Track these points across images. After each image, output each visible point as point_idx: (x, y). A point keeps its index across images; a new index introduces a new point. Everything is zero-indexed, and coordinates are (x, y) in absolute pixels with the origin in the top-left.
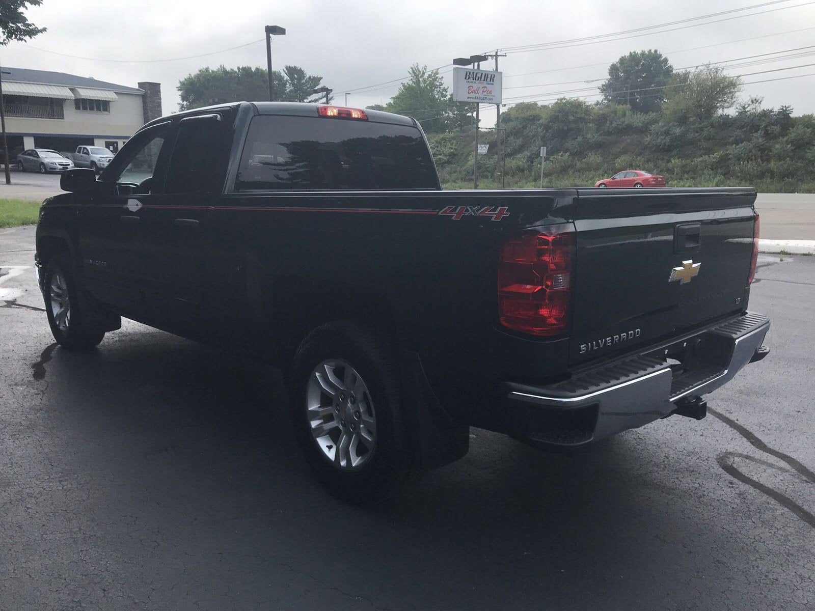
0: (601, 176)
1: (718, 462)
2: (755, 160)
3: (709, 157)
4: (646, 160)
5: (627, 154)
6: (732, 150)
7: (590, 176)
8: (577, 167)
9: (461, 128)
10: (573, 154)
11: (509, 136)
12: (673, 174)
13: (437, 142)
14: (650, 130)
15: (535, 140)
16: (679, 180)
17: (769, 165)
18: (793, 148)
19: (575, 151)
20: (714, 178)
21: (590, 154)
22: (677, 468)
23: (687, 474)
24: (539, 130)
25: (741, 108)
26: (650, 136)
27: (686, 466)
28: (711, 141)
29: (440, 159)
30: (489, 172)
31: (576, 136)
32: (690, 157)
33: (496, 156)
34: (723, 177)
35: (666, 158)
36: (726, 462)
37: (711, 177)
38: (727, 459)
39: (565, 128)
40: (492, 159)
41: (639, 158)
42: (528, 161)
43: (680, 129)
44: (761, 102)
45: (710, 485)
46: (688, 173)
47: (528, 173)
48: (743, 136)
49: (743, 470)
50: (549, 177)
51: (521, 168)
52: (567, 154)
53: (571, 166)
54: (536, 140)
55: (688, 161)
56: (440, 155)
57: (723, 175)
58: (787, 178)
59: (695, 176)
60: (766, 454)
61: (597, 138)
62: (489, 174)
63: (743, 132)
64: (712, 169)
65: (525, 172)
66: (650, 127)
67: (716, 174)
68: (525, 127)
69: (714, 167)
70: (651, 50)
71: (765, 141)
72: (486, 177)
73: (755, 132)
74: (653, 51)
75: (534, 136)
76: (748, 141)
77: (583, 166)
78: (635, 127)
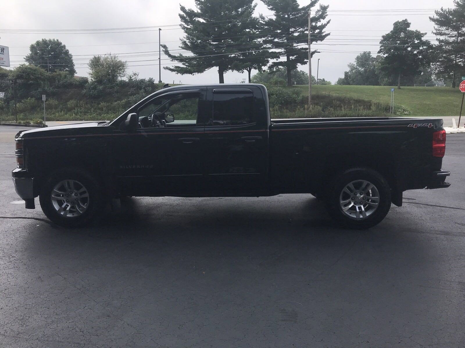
3: (121, 102)
4: (85, 103)
5: (73, 99)
19: (39, 97)
21: (49, 99)
25: (129, 77)
26: (85, 89)
28: (119, 94)
32: (110, 102)
35: (97, 102)
41: (81, 102)
43: (102, 86)
44: (138, 75)
46: (110, 110)
48: (135, 92)
52: (33, 99)
55: (110, 104)
63: (134, 89)
66: (84, 85)
70: (54, 39)
73: (140, 90)
74: (56, 40)
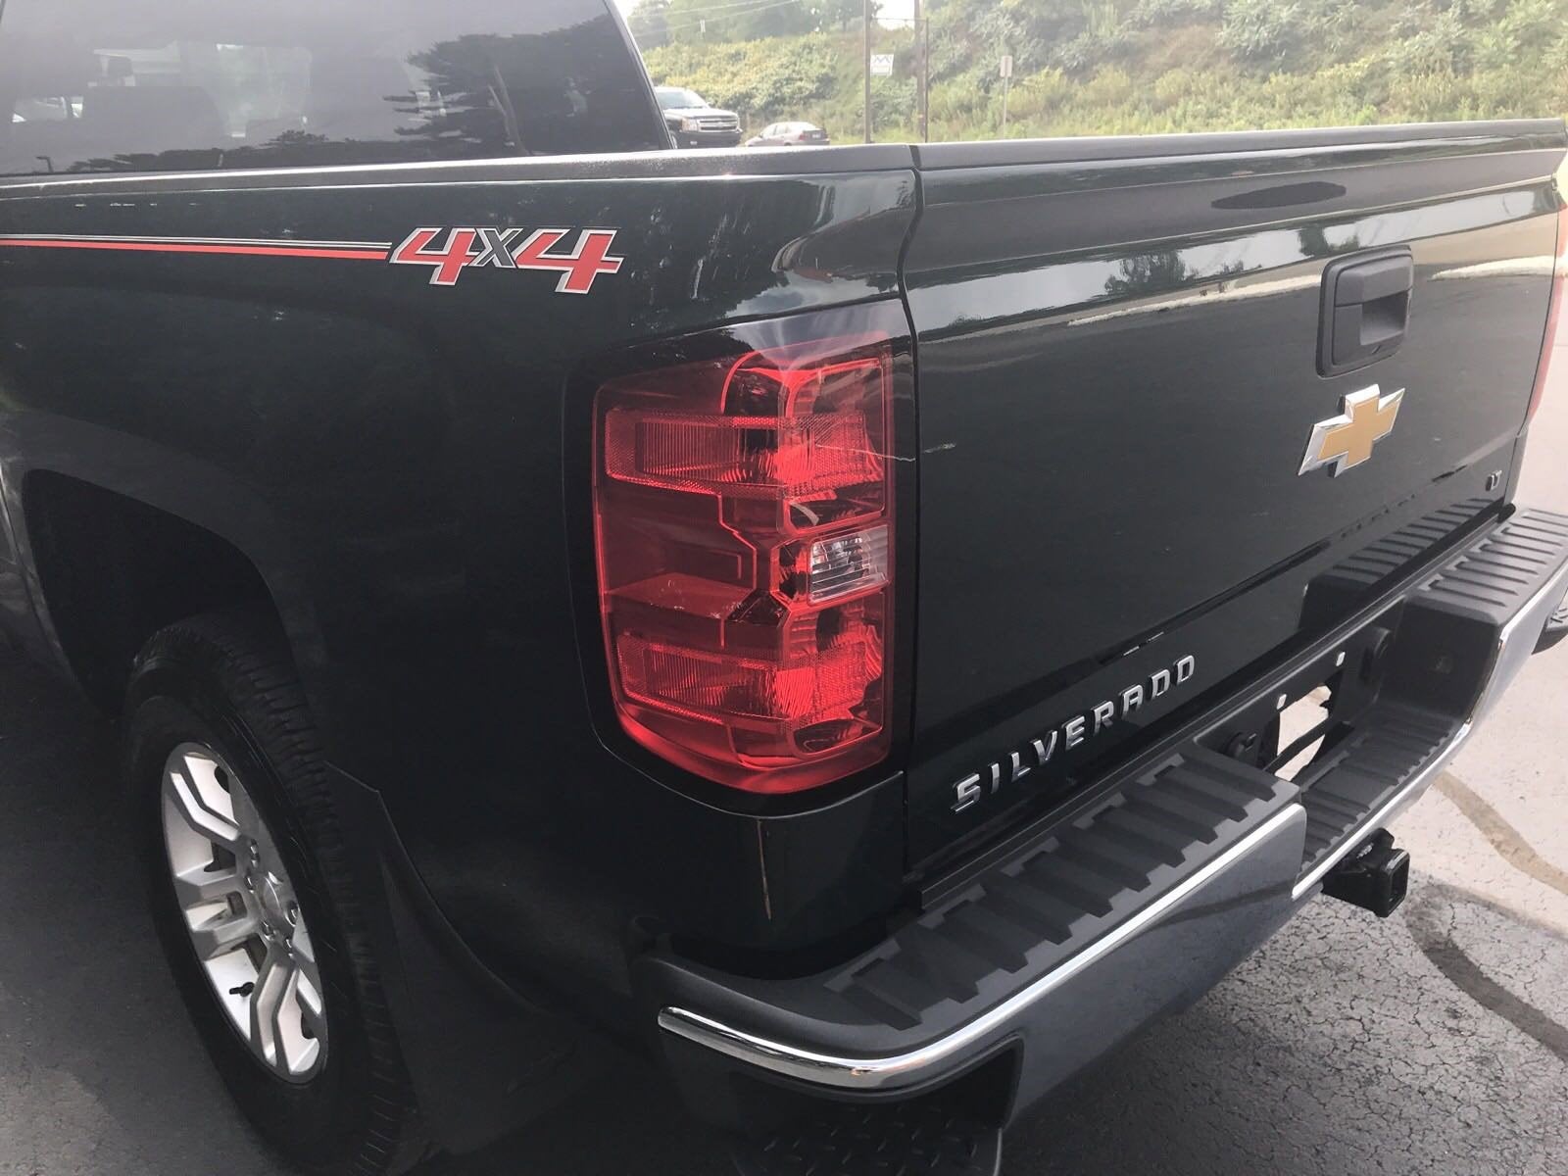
0: (1126, 116)
1: (1409, 926)
2: (1441, 71)
3: (1348, 67)
4: (1217, 79)
5: (1180, 66)
6: (1395, 52)
7: (1105, 118)
8: (1077, 98)
9: (844, 24)
10: (1071, 73)
11: (939, 36)
12: (1273, 106)
13: (793, 53)
14: (1228, 14)
15: (992, 44)
16: (1284, 120)
17: (1468, 82)
18: (1516, 43)
19: (1075, 64)
20: (1356, 111)
21: (1104, 70)
22: (1297, 956)
23: (1325, 978)
24: (1002, 22)
26: (1228, 27)
27: (1320, 947)
28: (1351, 33)
29: (800, 88)
30: (901, 114)
31: (1075, 34)
32: (1309, 69)
33: (914, 80)
34: (1375, 109)
35: (1260, 72)
36: (1432, 925)
37: (1350, 110)
38: (1433, 911)
39: (1055, 16)
40: (906, 85)
41: (1203, 76)
42: (979, 89)
43: (1291, 8)
45: (1393, 1024)
46: (1302, 103)
47: (980, 113)
48: (1417, 21)
49: (1483, 956)
50: (1022, 121)
51: (965, 103)
52: (1059, 70)
53: (1067, 98)
54: (995, 45)
55: (1307, 77)
56: (801, 80)
57: (1375, 105)
58: (1504, 107)
59: (1318, 109)
60: (1538, 886)
61: (1119, 35)
62: (902, 120)
64: (1354, 94)
65: (974, 111)
66: (1228, 6)
67: (1361, 106)
68: (971, 17)
69: (1358, 91)
71: (1462, 31)
72: (896, 124)
73: (1441, 12)
75: (990, 35)
76: (1428, 30)
77: (1091, 95)
78: (1199, 9)
